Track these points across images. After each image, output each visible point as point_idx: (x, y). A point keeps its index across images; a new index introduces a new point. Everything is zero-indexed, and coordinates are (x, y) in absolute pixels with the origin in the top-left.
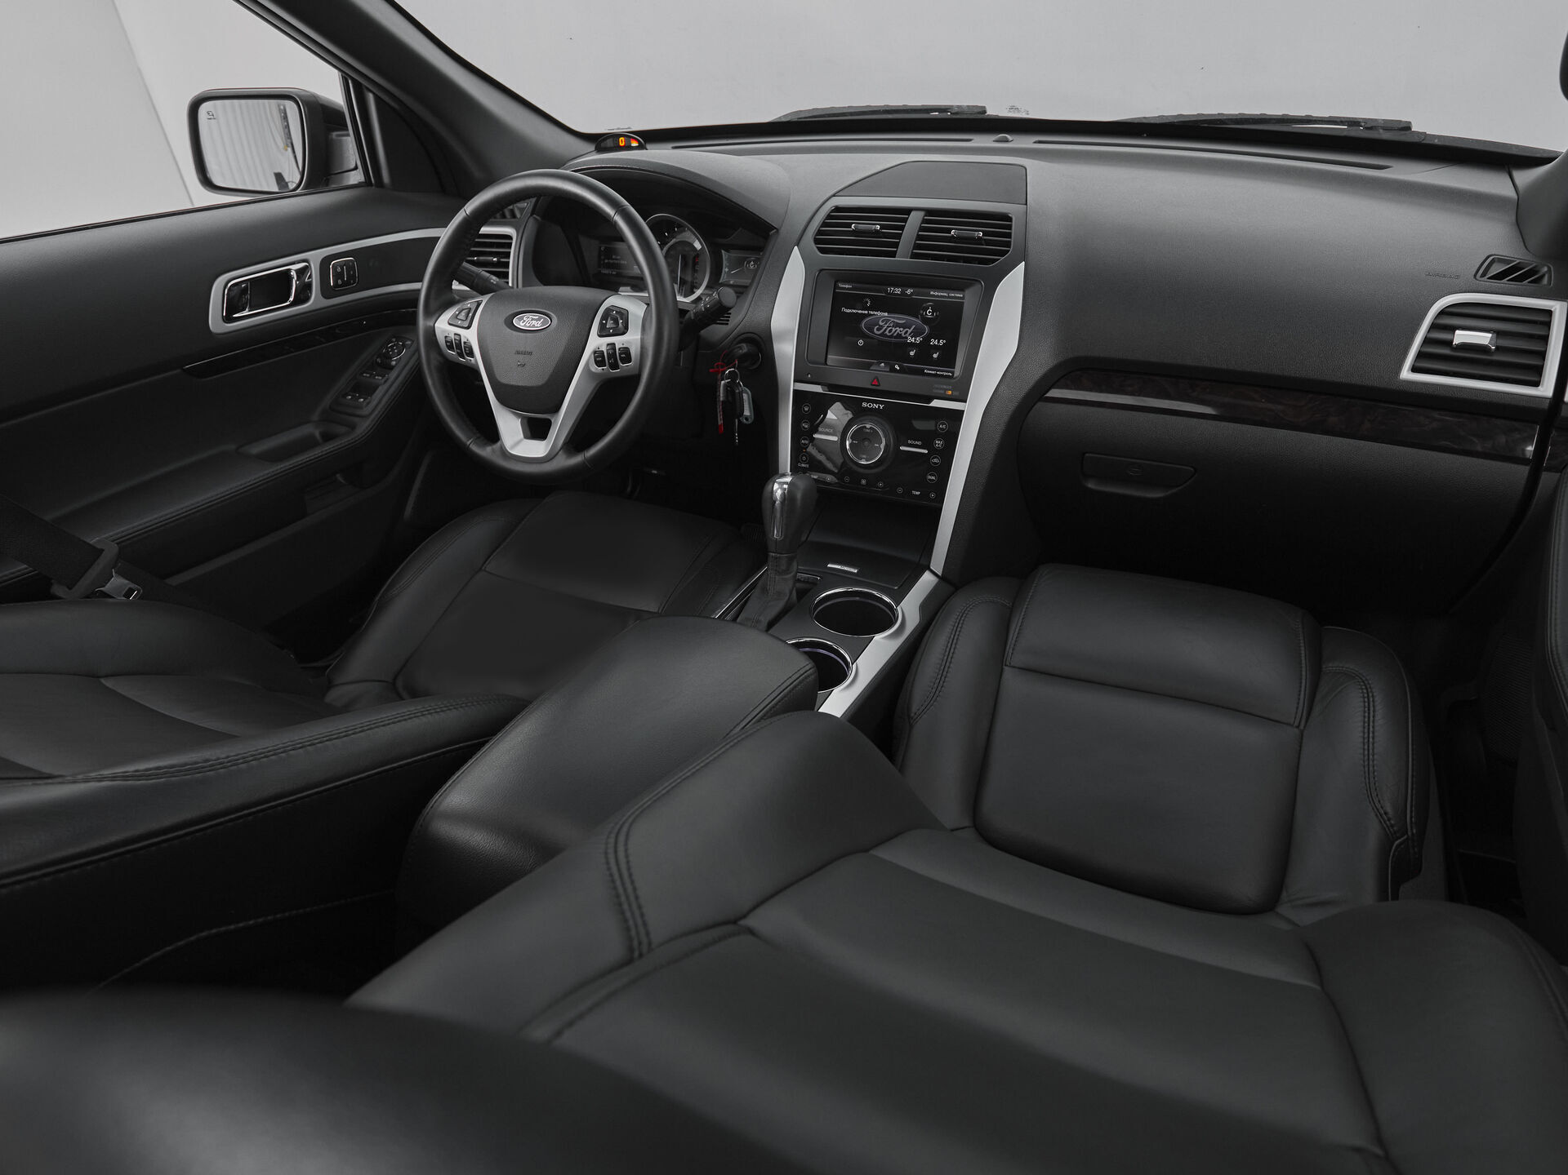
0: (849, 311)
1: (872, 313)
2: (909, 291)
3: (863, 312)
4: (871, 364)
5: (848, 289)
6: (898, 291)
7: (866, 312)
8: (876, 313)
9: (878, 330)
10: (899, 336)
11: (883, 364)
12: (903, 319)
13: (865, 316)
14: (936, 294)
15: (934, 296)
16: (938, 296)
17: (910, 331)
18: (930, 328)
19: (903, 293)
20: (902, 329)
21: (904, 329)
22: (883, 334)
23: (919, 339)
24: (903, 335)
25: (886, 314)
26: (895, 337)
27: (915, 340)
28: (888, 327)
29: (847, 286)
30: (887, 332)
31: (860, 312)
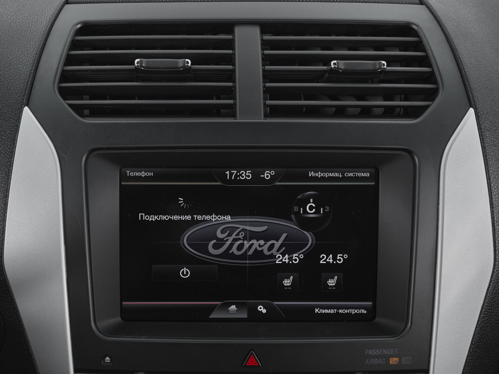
0: (153, 218)
1: (199, 218)
2: (267, 175)
3: (183, 218)
4: (211, 309)
5: (146, 179)
6: (246, 175)
7: (188, 218)
8: (208, 217)
9: (216, 247)
10: (258, 254)
11: (233, 307)
12: (262, 224)
13: (194, 222)
14: (319, 175)
15: (315, 179)
16: (323, 179)
17: (277, 244)
18: (317, 236)
19: (257, 178)
20: (262, 242)
21: (266, 240)
22: (226, 254)
23: (296, 257)
24: (266, 252)
25: (228, 218)
26: (251, 258)
27: (291, 259)
28: (235, 240)
29: (143, 174)
30: (234, 250)
31: (175, 218)
